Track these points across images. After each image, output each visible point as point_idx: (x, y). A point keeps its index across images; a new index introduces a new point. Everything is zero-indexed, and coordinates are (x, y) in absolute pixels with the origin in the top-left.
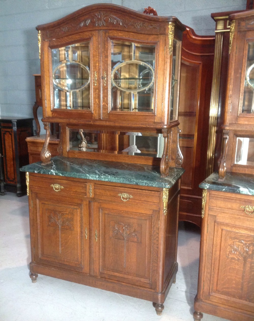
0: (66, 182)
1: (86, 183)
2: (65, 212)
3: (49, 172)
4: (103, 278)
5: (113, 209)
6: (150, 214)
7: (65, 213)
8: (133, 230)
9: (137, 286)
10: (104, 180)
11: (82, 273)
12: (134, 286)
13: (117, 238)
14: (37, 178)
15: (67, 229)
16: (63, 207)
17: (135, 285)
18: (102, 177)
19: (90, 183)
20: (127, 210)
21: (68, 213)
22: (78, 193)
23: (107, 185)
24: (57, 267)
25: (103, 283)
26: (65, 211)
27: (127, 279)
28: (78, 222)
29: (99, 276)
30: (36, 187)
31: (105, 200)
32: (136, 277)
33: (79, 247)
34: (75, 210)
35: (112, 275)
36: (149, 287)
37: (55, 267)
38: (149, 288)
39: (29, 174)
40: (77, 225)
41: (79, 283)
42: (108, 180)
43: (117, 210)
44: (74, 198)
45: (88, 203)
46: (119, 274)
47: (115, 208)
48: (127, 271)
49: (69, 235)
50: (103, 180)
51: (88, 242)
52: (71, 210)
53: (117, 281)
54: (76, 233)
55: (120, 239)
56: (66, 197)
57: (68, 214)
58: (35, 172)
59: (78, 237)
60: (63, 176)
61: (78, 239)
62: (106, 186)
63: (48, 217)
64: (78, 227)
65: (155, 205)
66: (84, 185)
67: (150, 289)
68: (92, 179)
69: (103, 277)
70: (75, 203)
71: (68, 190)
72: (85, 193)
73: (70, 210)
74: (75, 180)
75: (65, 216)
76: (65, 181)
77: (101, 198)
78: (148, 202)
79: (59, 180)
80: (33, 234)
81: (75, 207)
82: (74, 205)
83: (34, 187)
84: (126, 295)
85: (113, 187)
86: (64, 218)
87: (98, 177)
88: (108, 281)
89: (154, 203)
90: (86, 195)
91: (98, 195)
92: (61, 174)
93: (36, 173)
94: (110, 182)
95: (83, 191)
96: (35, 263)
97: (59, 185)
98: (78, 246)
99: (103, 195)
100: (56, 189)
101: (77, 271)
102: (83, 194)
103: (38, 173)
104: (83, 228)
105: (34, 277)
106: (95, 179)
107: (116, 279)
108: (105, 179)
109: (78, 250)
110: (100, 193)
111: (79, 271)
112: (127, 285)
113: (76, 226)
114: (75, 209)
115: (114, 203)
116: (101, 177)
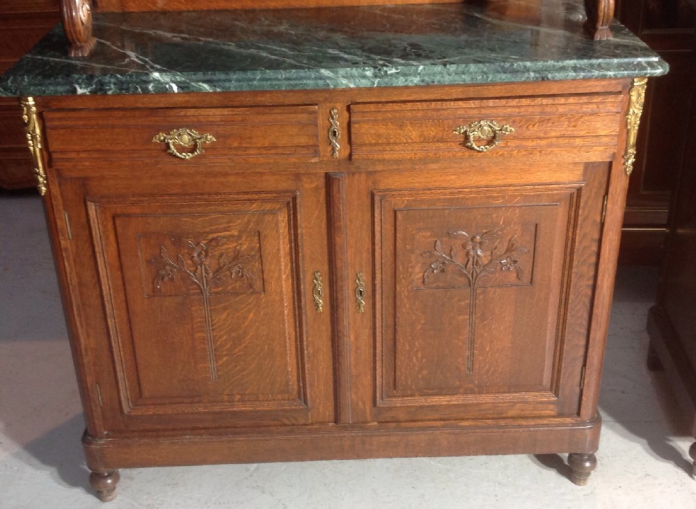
0: (226, 113)
1: (316, 104)
2: (221, 234)
3: (149, 82)
4: (390, 424)
5: (429, 189)
6: (575, 180)
7: (224, 237)
8: (506, 245)
9: (512, 418)
10: (406, 83)
11: (305, 425)
12: (502, 423)
13: (441, 285)
14: (83, 114)
15: (237, 294)
16: (213, 216)
17: (504, 418)
18: (389, 72)
19: (330, 102)
20: (483, 183)
21: (236, 233)
22: (280, 151)
23: (405, 102)
24: (204, 428)
25: (393, 439)
26: (226, 229)
27: (478, 404)
28: (282, 260)
29: (373, 421)
30: (82, 155)
31: (398, 162)
32: (509, 392)
33: (290, 345)
34: (268, 218)
35: (422, 407)
36: (553, 413)
37: (194, 429)
38: (554, 417)
39: (35, 105)
40: (280, 270)
41: (302, 459)
42: (423, 81)
43: (445, 188)
44: (262, 174)
45: (322, 182)
46: (448, 398)
47: (435, 181)
48: (476, 382)
49: (249, 311)
50: (401, 82)
51: (327, 319)
52: (249, 222)
53: (441, 420)
54: (277, 298)
55: (454, 287)
56: (226, 174)
57: (239, 237)
58: (80, 91)
59: (286, 312)
60: (215, 93)
61: (286, 318)
62: (403, 106)
63: (149, 262)
64: (284, 277)
65: (600, 144)
66: (303, 117)
67: (558, 419)
68: (352, 86)
69: (389, 420)
70: (267, 192)
71: (236, 144)
72: (312, 146)
73: (246, 219)
74: (261, 99)
75: (226, 246)
76: (218, 111)
77: (380, 157)
78: (572, 141)
79: (191, 112)
80: (88, 336)
81: (268, 206)
82: (264, 201)
83: (73, 155)
84: (476, 454)
85: (434, 103)
86: (221, 255)
87: (376, 76)
88: (406, 429)
89: (595, 140)
90: (316, 153)
91: (371, 145)
92: (206, 87)
93: (83, 95)
94: (427, 86)
95: (303, 140)
96: (108, 436)
97: (195, 133)
98: (285, 342)
99: (389, 144)
100: (181, 149)
101: (287, 422)
102: (304, 151)
103: (93, 92)
104: (304, 277)
105: (109, 481)
106: (364, 83)
107: (437, 416)
108: (410, 78)
109: (286, 354)
110: (379, 136)
111: (295, 422)
112: (479, 423)
113: (276, 275)
114: (264, 213)
115: (434, 166)
116: (386, 72)
